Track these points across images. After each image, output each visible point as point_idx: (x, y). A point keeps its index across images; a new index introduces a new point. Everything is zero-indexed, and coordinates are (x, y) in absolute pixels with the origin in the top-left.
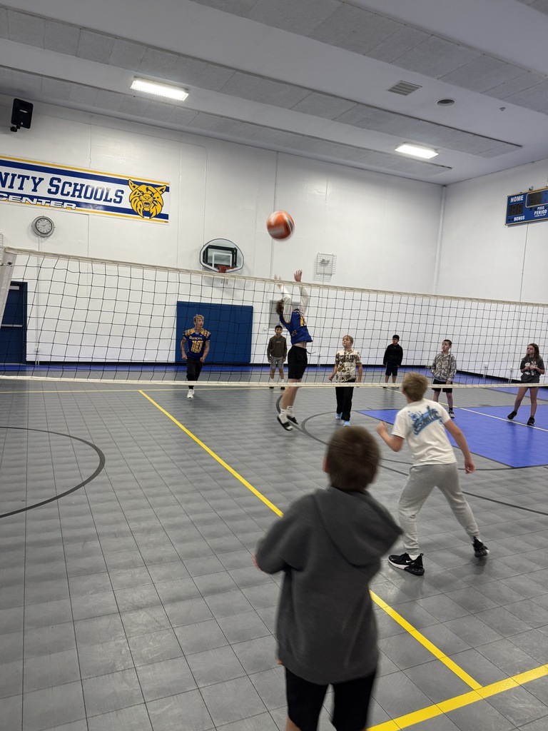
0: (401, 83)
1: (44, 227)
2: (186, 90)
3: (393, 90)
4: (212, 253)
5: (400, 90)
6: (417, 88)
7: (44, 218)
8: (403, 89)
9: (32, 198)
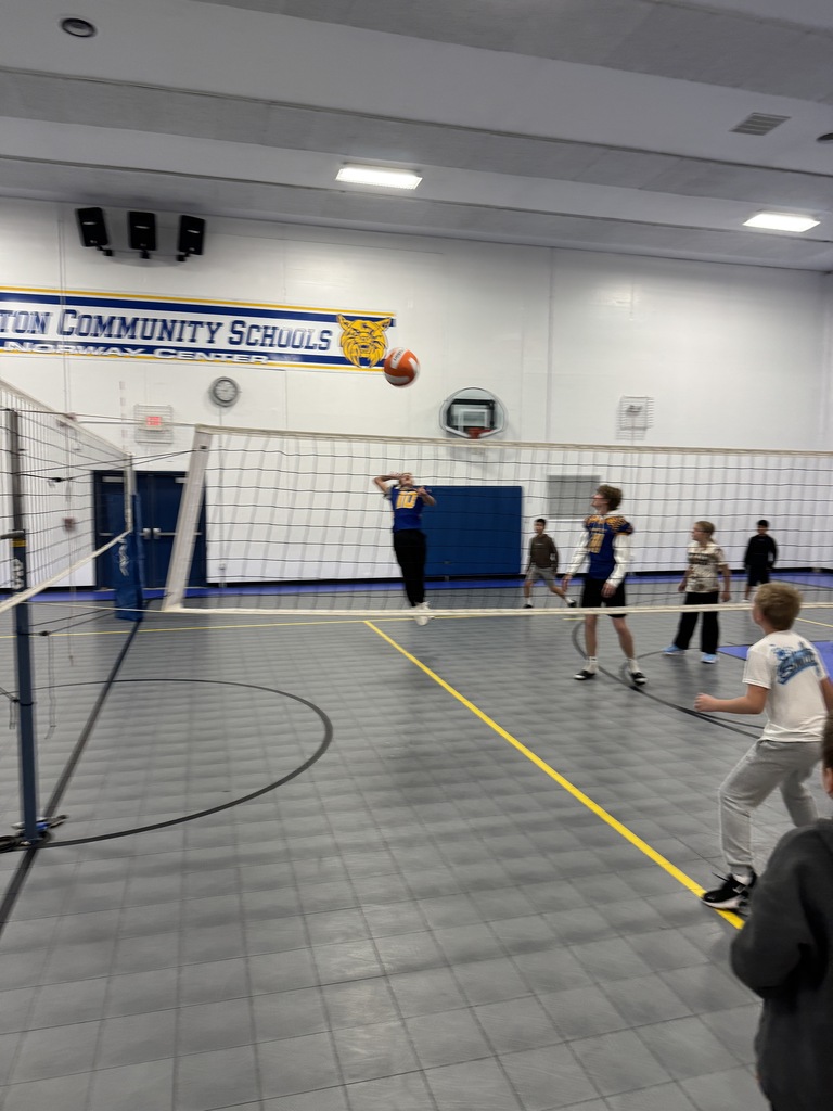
0: (755, 117)
1: (225, 392)
2: (417, 172)
3: (743, 129)
4: (460, 410)
5: (754, 128)
6: (782, 121)
7: (225, 380)
8: (757, 125)
9: (207, 352)
